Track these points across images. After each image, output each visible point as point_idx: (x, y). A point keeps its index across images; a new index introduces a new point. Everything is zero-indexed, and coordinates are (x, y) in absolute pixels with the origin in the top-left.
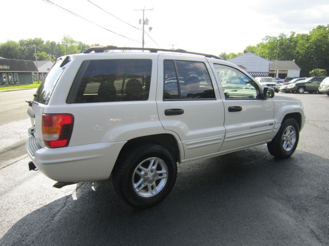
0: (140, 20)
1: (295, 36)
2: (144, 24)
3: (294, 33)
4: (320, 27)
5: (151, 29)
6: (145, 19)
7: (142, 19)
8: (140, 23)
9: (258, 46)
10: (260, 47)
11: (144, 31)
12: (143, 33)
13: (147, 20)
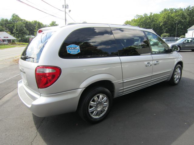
0: (63, 5)
1: (152, 15)
2: (66, 8)
3: (152, 13)
4: (165, 10)
5: (70, 11)
6: (66, 5)
7: (64, 5)
8: (63, 8)
9: (132, 20)
10: (133, 22)
11: (66, 12)
12: (66, 14)
13: (67, 5)
